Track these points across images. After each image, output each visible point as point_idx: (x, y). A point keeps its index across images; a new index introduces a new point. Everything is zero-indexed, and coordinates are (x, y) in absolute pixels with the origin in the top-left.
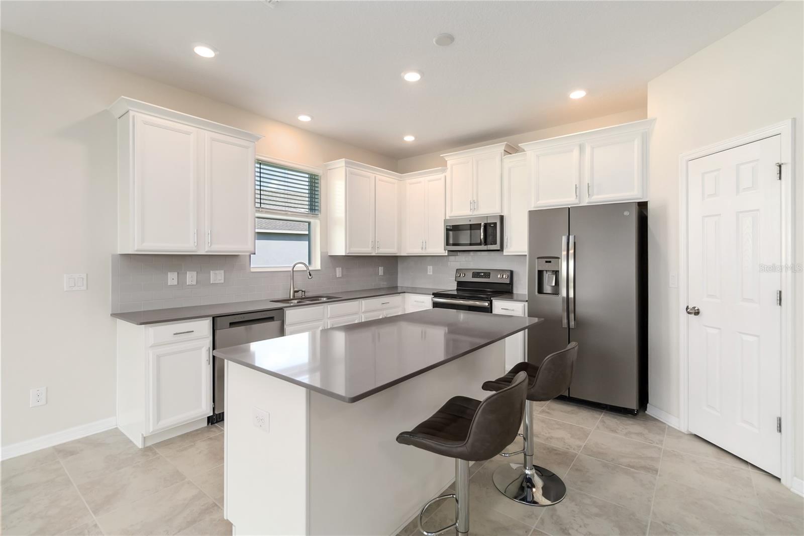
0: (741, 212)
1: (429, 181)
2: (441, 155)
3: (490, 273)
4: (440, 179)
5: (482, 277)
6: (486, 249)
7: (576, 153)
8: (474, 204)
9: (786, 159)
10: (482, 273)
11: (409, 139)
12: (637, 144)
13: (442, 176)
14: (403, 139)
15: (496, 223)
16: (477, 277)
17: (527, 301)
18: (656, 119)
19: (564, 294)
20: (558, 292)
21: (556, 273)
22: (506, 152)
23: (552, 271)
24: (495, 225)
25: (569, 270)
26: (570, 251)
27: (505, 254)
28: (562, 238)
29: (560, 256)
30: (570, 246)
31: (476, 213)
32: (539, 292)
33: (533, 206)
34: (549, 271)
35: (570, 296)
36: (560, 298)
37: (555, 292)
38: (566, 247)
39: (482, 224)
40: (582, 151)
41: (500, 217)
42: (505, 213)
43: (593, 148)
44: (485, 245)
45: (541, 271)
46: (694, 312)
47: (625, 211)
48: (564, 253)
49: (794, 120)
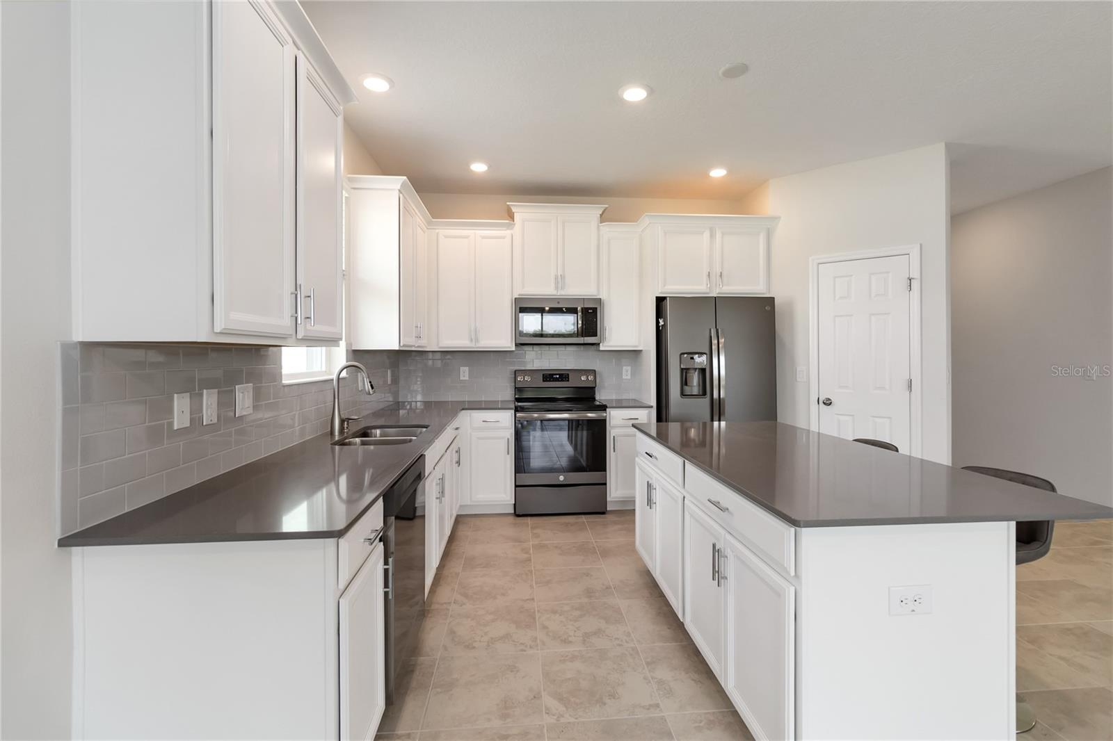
0: (873, 314)
1: (484, 237)
2: (508, 203)
3: (568, 374)
4: (504, 238)
5: (557, 380)
6: (583, 342)
8: (560, 280)
9: (915, 274)
10: (557, 374)
11: (479, 168)
12: (762, 238)
13: (508, 233)
14: (468, 165)
15: (596, 308)
16: (550, 381)
17: (652, 407)
18: (780, 218)
19: (716, 395)
20: (704, 394)
21: (703, 371)
22: (603, 218)
23: (699, 369)
24: (595, 310)
25: (720, 366)
26: (720, 346)
27: (601, 349)
28: (710, 330)
29: (708, 352)
30: (720, 340)
31: (563, 293)
32: (683, 394)
33: (660, 291)
34: (696, 369)
35: (721, 397)
36: (707, 400)
37: (701, 393)
38: (716, 342)
39: (579, 309)
40: (712, 236)
41: (599, 301)
42: (603, 296)
43: (723, 234)
44: (582, 336)
45: (685, 369)
46: (828, 403)
47: (766, 305)
48: (715, 347)
49: (921, 245)
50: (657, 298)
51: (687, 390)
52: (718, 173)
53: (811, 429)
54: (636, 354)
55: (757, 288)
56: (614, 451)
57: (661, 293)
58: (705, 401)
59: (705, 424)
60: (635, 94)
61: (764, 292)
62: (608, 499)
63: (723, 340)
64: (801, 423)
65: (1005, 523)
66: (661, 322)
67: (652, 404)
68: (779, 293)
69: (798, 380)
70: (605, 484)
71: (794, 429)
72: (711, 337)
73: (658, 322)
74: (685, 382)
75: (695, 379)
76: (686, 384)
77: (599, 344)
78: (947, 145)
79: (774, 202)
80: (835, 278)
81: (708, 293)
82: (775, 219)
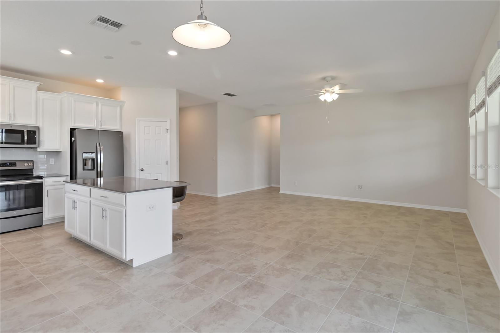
0: (157, 140)
3: (16, 163)
5: (8, 166)
6: (27, 147)
7: (95, 105)
8: (12, 116)
9: (169, 128)
12: (118, 109)
15: (36, 131)
16: (5, 166)
17: (68, 176)
18: (125, 102)
19: (99, 170)
20: (94, 169)
21: (93, 160)
22: (39, 89)
23: (91, 159)
24: (35, 132)
25: (101, 158)
26: (101, 149)
27: (38, 150)
28: (97, 143)
29: (95, 152)
30: (101, 147)
31: (13, 122)
32: (84, 169)
33: (72, 126)
34: (90, 159)
35: (101, 170)
36: (95, 171)
37: (92, 169)
38: (99, 148)
39: (25, 130)
40: (97, 105)
41: (38, 128)
42: (39, 125)
43: (102, 105)
44: (27, 144)
45: (85, 159)
46: (142, 170)
47: (120, 134)
48: (98, 150)
49: (170, 119)
50: (71, 129)
51: (86, 168)
52: (100, 81)
53: (137, 177)
54: (58, 153)
55: (116, 127)
56: (47, 197)
57: (73, 127)
58: (94, 172)
59: (94, 180)
60: (66, 52)
61: (119, 129)
62: (44, 219)
63: (102, 147)
64: (133, 176)
65: (170, 188)
66: (73, 139)
67: (68, 175)
68: (125, 130)
69: (132, 162)
70: (42, 212)
71: (130, 178)
72: (97, 146)
73: (71, 139)
74: (85, 164)
75: (90, 163)
76: (85, 165)
77: (37, 148)
78: (177, 90)
79: (123, 95)
80: (145, 126)
81: (95, 128)
82: (124, 102)
